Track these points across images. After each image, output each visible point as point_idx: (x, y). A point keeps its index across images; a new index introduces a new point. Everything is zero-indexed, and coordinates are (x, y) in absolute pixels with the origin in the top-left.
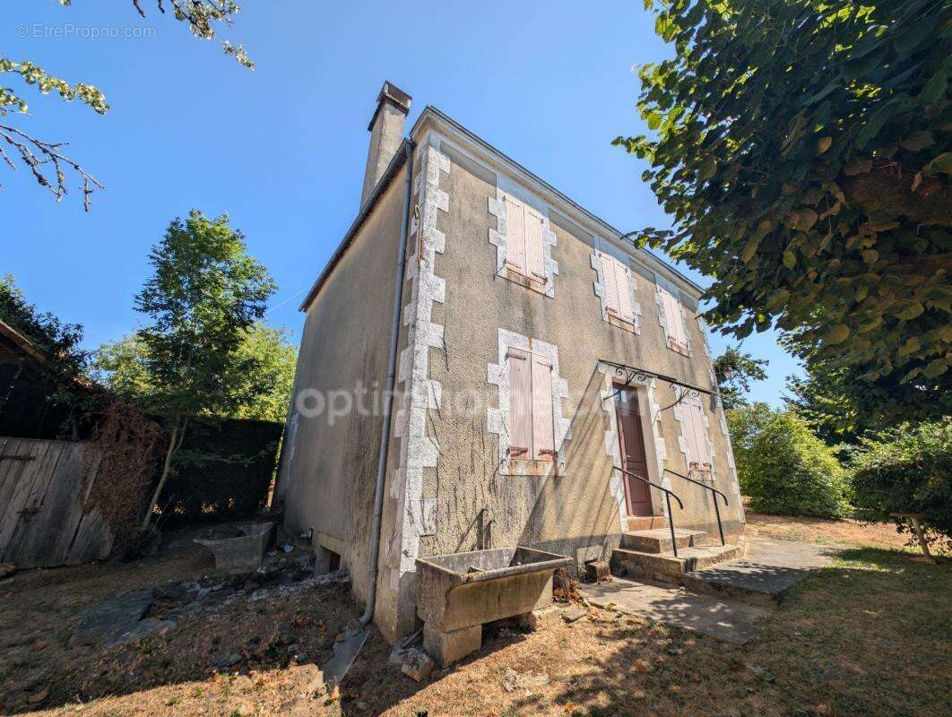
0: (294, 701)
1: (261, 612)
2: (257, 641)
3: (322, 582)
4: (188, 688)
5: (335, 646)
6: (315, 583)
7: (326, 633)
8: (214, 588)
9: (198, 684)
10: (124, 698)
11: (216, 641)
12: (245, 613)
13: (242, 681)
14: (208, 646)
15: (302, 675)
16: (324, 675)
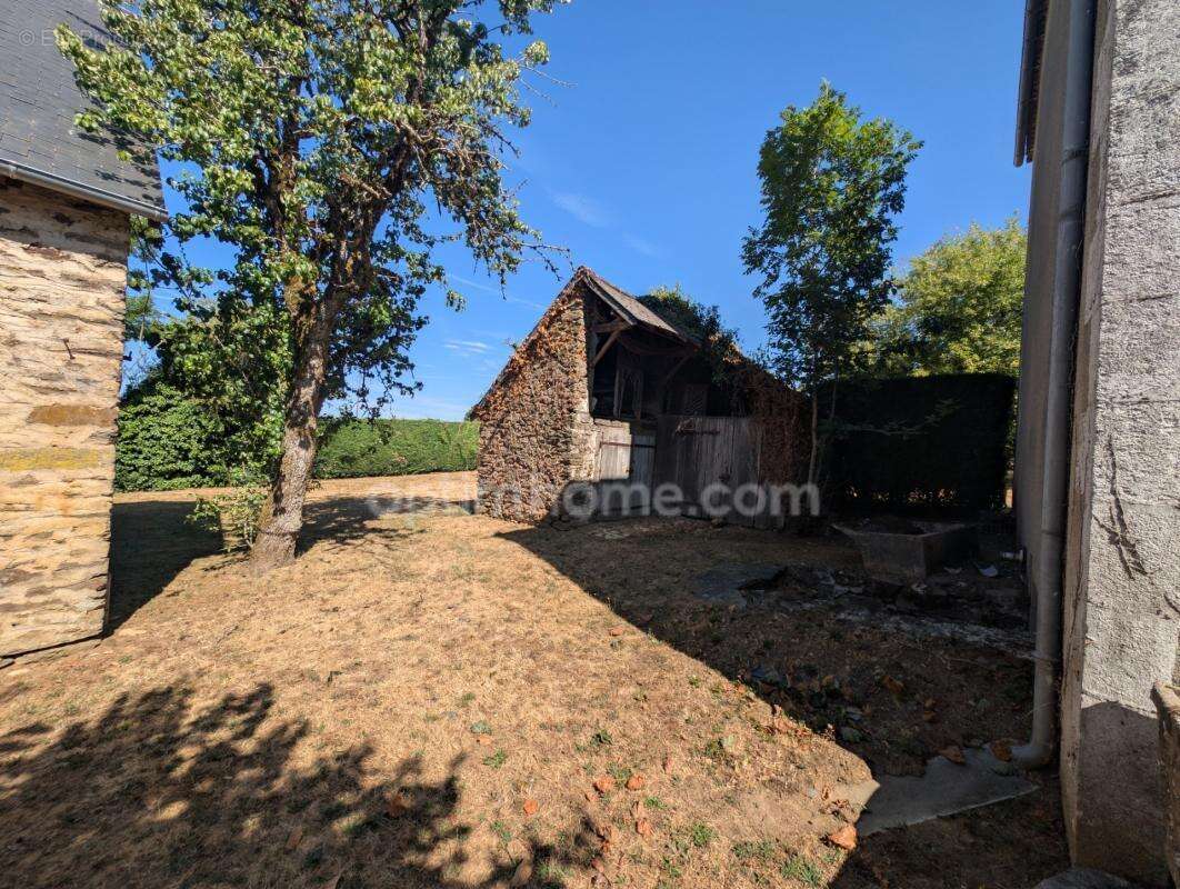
0: (792, 790)
1: (835, 636)
2: (812, 672)
3: (970, 639)
4: (715, 677)
5: (935, 762)
6: (953, 633)
7: (928, 727)
8: (853, 590)
9: (724, 680)
10: (676, 653)
11: (767, 645)
12: (815, 628)
13: (761, 709)
14: (757, 645)
15: (830, 762)
16: (877, 792)
